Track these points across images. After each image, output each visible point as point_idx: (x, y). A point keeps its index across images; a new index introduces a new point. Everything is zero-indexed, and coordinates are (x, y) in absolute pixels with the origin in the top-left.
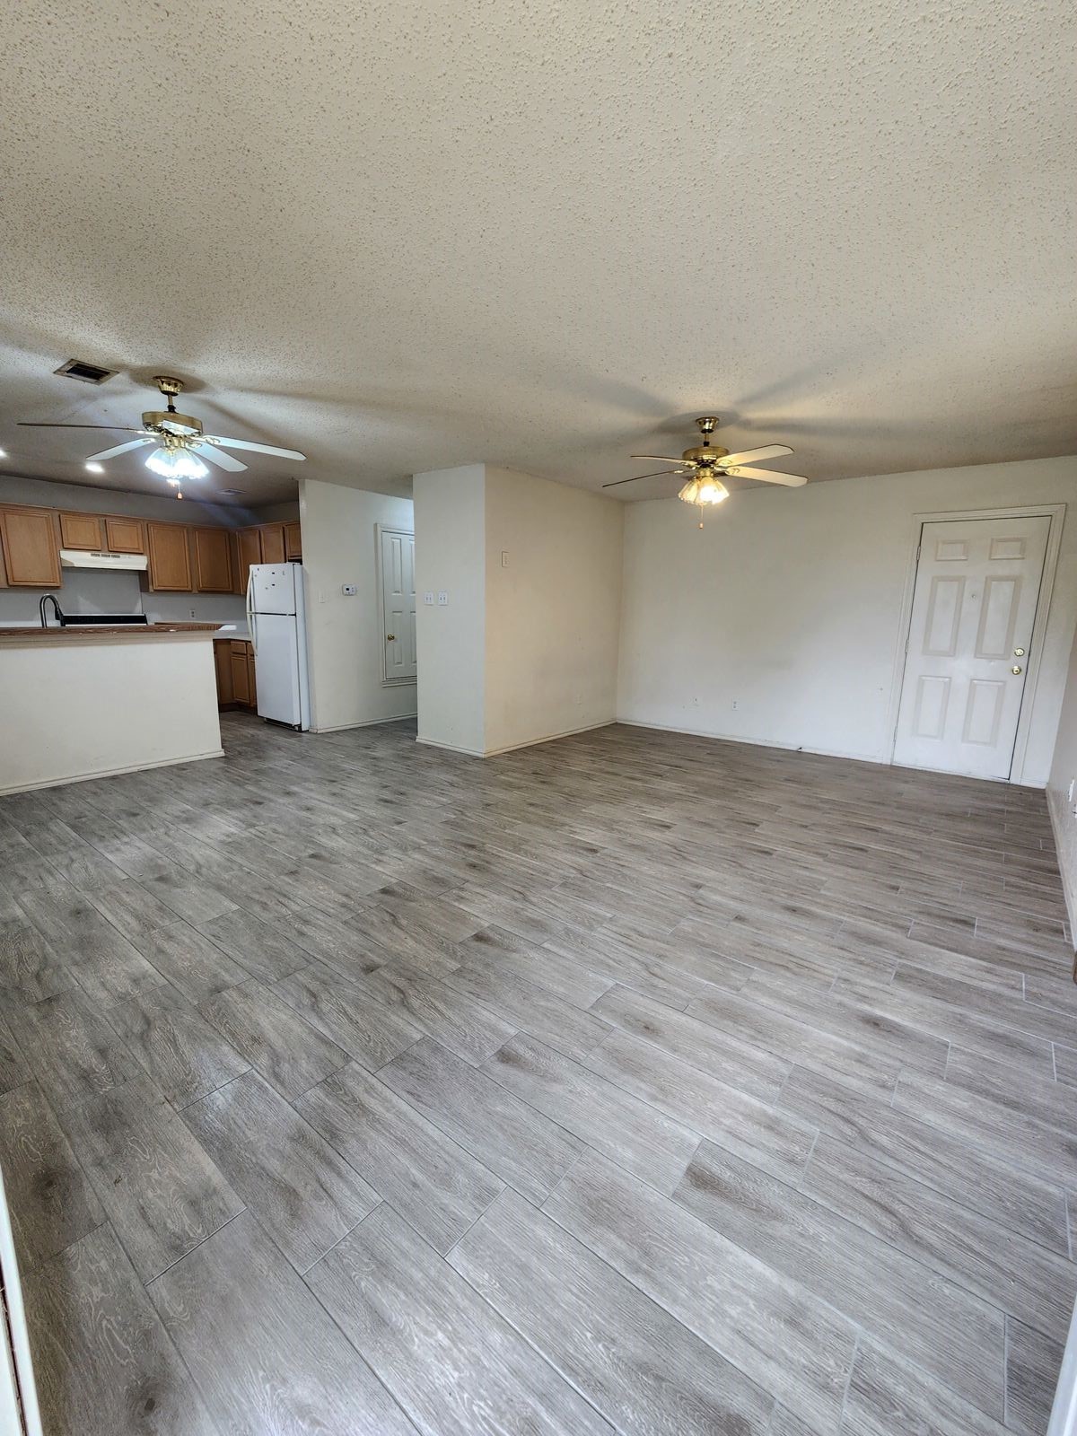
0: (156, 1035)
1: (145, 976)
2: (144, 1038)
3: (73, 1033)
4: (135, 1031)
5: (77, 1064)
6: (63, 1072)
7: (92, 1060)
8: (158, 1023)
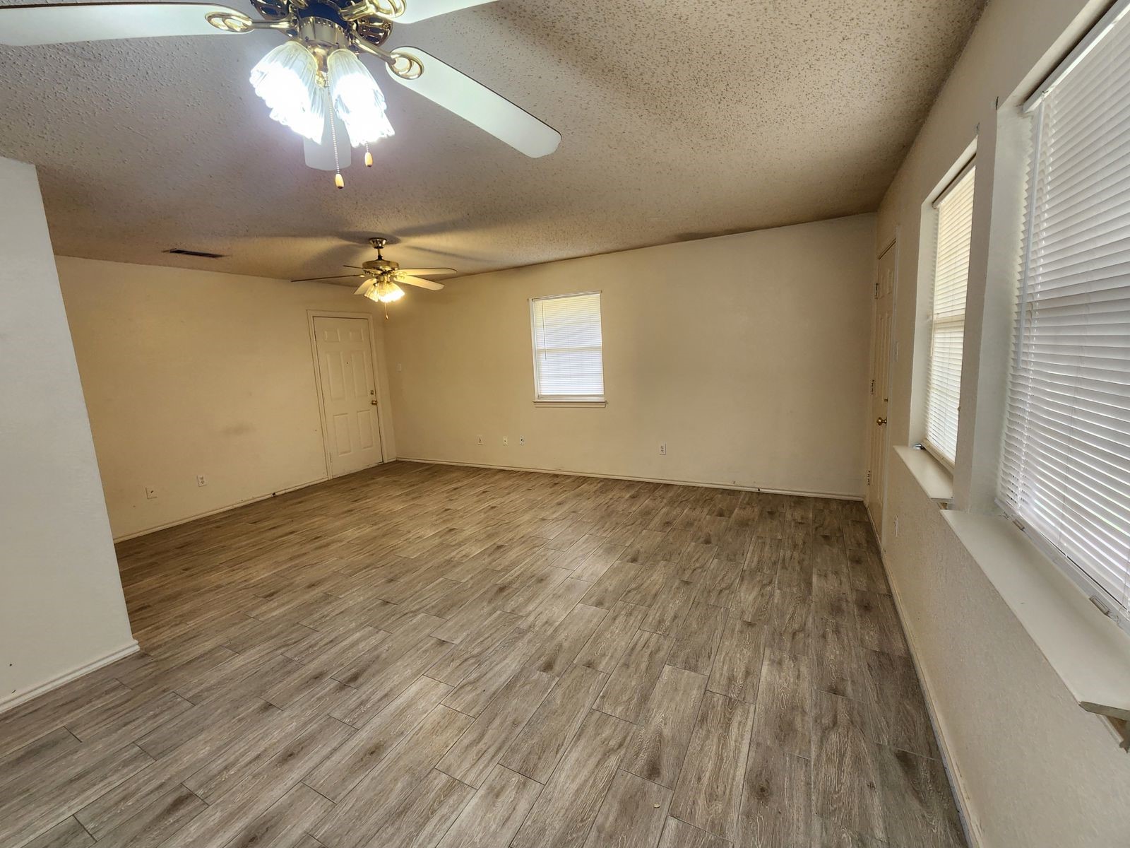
0: (796, 626)
1: (772, 662)
2: (802, 629)
3: (832, 657)
4: (803, 635)
5: (838, 639)
6: (846, 641)
7: (831, 637)
8: (791, 631)
